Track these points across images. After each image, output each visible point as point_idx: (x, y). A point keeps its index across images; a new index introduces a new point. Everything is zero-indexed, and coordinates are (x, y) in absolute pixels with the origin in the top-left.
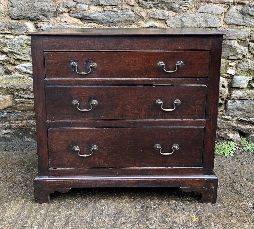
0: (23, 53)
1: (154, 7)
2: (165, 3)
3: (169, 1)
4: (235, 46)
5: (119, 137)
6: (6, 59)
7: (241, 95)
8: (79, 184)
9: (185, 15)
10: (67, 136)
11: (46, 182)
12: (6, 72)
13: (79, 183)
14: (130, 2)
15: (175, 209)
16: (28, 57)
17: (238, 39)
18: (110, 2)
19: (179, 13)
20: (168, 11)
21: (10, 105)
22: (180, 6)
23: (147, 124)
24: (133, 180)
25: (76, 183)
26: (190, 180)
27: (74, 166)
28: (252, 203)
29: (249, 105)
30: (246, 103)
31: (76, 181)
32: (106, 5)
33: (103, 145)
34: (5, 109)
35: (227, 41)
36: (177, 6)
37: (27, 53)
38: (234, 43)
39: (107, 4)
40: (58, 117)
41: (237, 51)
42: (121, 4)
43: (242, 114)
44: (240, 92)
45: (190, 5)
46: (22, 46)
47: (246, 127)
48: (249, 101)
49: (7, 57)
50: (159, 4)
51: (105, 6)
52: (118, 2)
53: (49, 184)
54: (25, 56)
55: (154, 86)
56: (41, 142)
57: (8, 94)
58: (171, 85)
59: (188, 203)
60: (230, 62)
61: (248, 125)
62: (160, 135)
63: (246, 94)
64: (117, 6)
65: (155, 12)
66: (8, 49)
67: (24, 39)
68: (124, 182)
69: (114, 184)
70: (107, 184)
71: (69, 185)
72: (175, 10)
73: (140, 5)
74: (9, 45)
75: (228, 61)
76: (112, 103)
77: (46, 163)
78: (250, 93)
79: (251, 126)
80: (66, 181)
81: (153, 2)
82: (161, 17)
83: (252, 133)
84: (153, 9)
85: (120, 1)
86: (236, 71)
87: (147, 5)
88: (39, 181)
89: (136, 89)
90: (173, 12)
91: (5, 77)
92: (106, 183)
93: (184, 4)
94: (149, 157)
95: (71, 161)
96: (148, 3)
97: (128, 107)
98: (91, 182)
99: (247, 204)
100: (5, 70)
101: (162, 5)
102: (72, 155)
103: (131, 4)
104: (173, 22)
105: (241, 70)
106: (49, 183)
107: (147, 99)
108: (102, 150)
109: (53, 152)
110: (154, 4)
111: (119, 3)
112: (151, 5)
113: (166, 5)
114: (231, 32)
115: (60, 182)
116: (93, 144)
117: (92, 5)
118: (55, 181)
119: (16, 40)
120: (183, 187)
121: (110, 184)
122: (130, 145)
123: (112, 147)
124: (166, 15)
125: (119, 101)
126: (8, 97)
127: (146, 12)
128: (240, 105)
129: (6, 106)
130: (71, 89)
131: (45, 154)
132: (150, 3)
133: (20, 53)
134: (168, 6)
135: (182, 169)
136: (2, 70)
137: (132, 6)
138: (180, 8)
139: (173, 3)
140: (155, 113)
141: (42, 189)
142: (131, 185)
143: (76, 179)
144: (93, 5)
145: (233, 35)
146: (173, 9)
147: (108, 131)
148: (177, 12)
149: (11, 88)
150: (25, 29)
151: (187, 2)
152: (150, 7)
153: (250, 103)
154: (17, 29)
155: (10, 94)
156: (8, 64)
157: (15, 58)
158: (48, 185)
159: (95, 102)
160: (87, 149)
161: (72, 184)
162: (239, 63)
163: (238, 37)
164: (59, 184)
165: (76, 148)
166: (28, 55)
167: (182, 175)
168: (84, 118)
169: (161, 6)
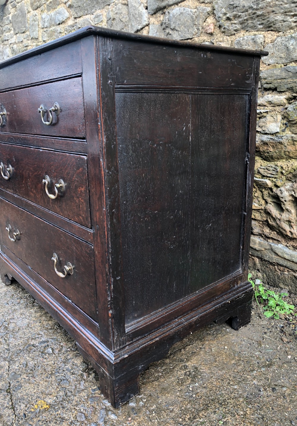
1: (242, 28)
2: (258, 16)
3: (264, 11)
9: (293, 35)
14: (209, 28)
18: (183, 34)
19: (283, 33)
20: (263, 32)
22: (286, 16)
36: (279, 17)
42: (197, 35)
50: (250, 21)
64: (193, 39)
65: (241, 39)
72: (275, 27)
81: (240, 20)
82: (251, 46)
84: (240, 34)
85: (196, 30)
87: (231, 28)
90: (272, 32)
93: (293, 11)
96: (232, 24)
101: (254, 21)
103: (209, 32)
104: (272, 52)
110: (241, 23)
111: (194, 33)
112: (236, 27)
113: (261, 20)
124: (258, 40)
127: (230, 42)
132: (235, 22)
134: (263, 21)
137: (211, 34)
138: (284, 21)
139: (273, 13)
146: (271, 27)
148: (280, 32)
152: (236, 31)
169: (252, 25)
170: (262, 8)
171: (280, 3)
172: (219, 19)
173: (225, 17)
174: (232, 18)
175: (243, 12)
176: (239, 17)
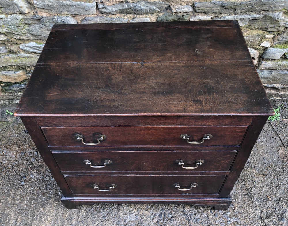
0: (23, 34)
4: (278, 19)
6: (5, 39)
7: (271, 66)
10: (84, 180)
11: (72, 201)
12: (10, 51)
15: (189, 220)
16: (29, 37)
17: (285, 9)
21: (25, 78)
28: (260, 210)
29: (277, 74)
30: (274, 73)
31: (100, 201)
34: (21, 82)
35: (270, 12)
37: (27, 32)
38: (279, 15)
40: (71, 169)
41: (279, 24)
43: (267, 81)
44: (270, 63)
46: (19, 26)
47: (268, 92)
48: (278, 71)
49: (6, 37)
54: (26, 36)
57: (20, 69)
59: (201, 210)
60: (267, 34)
61: (270, 89)
63: (277, 65)
66: (3, 29)
67: (18, 19)
71: (94, 202)
74: (3, 26)
75: (266, 33)
76: (127, 162)
78: (281, 64)
79: (273, 91)
83: (272, 97)
86: (272, 42)
88: (65, 200)
89: (153, 153)
91: (11, 56)
99: (256, 211)
100: (8, 50)
105: (278, 41)
106: (75, 201)
109: (73, 187)
114: (278, 2)
118: (80, 201)
119: (9, 20)
120: (198, 205)
123: (130, 185)
125: (135, 161)
126: (20, 72)
128: (268, 75)
129: (21, 80)
133: (19, 33)
136: (6, 50)
145: (280, 6)
149: (21, 65)
150: (17, 8)
153: (279, 73)
154: (7, 8)
155: (22, 69)
156: (10, 43)
157: (15, 37)
161: (96, 202)
162: (278, 34)
163: (285, 8)
166: (29, 35)
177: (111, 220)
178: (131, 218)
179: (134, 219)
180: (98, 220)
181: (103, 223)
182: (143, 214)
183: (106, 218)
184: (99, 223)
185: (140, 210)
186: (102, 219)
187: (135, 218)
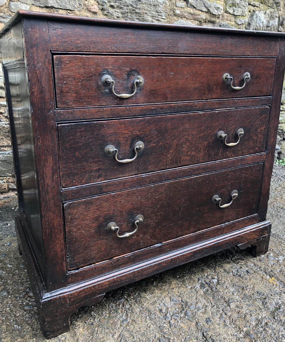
1: (122, 17)
2: (136, 13)
3: (141, 11)
5: (171, 195)
8: (117, 283)
10: (98, 209)
11: (64, 298)
13: (117, 281)
14: (92, 7)
18: (63, 4)
22: (153, 19)
23: (205, 169)
24: (188, 253)
25: (113, 283)
26: (247, 234)
27: (108, 256)
31: (114, 279)
32: (58, 8)
33: (150, 212)
36: (150, 18)
39: (60, 7)
40: (81, 178)
42: (78, 9)
45: (163, 19)
50: (129, 14)
51: (57, 10)
52: (76, 6)
53: (70, 299)
55: (216, 112)
56: (51, 231)
58: (235, 108)
59: (242, 262)
62: (219, 182)
64: (73, 12)
68: (178, 259)
69: (165, 266)
70: (157, 270)
71: (103, 289)
73: (105, 12)
76: (163, 143)
77: (62, 264)
80: (98, 285)
81: (122, 10)
85: (78, 4)
87: (114, 14)
88: (51, 300)
89: (195, 117)
92: (155, 268)
93: (157, 17)
94: (206, 215)
95: (103, 249)
96: (115, 11)
97: (184, 148)
98: (135, 274)
101: (133, 15)
102: (105, 239)
103: (94, 11)
106: (70, 297)
107: (208, 132)
108: (149, 220)
109: (74, 243)
110: (122, 13)
112: (118, 15)
113: (137, 16)
115: (88, 290)
116: (136, 213)
117: (35, 7)
118: (81, 291)
120: (241, 244)
121: (160, 269)
122: (184, 203)
123: (162, 211)
125: (173, 139)
130: (103, 125)
131: (59, 250)
132: (118, 11)
134: (139, 18)
135: (239, 222)
137: (96, 13)
140: (216, 151)
141: (57, 312)
142: (186, 261)
143: (113, 276)
144: (37, 6)
147: (157, 189)
151: (160, 14)
158: (68, 301)
159: (140, 145)
160: (127, 224)
161: (107, 286)
164: (87, 293)
165: (113, 226)
167: (238, 229)
168: (123, 174)
169: (130, 17)
170: (140, 9)
171: (150, 10)
172: (104, 4)
173: (108, 4)
174: (115, 7)
175: (124, 6)
176: (121, 8)
177: (140, 319)
178: (166, 305)
179: (172, 304)
180: (117, 328)
181: (128, 327)
182: (179, 292)
183: (128, 321)
184: (122, 331)
185: (172, 291)
186: (121, 324)
187: (172, 302)
